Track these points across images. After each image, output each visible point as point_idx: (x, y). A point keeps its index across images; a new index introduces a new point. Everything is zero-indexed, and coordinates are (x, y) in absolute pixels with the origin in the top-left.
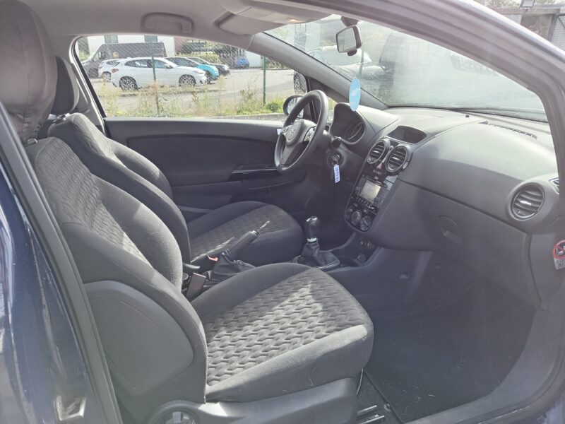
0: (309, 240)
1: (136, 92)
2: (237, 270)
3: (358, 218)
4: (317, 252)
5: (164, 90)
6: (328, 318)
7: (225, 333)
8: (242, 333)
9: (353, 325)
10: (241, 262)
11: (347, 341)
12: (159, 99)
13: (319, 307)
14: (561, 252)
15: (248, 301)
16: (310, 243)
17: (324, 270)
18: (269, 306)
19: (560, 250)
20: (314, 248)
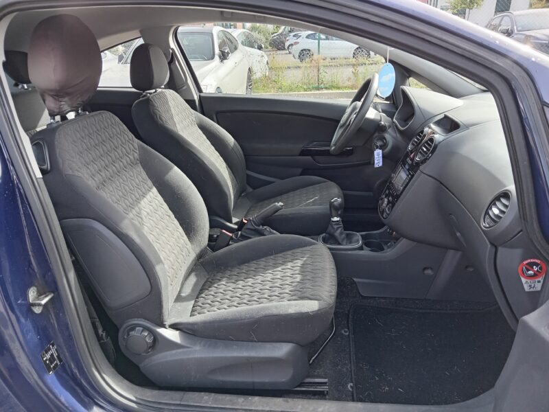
0: (332, 219)
1: (301, 65)
2: (262, 234)
3: (384, 205)
4: (339, 231)
5: (327, 63)
6: (298, 289)
7: (224, 283)
8: (234, 286)
9: (311, 299)
10: (268, 228)
11: (292, 311)
12: (321, 71)
13: (299, 278)
14: (531, 272)
15: (255, 262)
16: (333, 221)
17: (330, 249)
18: (265, 269)
19: (528, 270)
20: (336, 227)
